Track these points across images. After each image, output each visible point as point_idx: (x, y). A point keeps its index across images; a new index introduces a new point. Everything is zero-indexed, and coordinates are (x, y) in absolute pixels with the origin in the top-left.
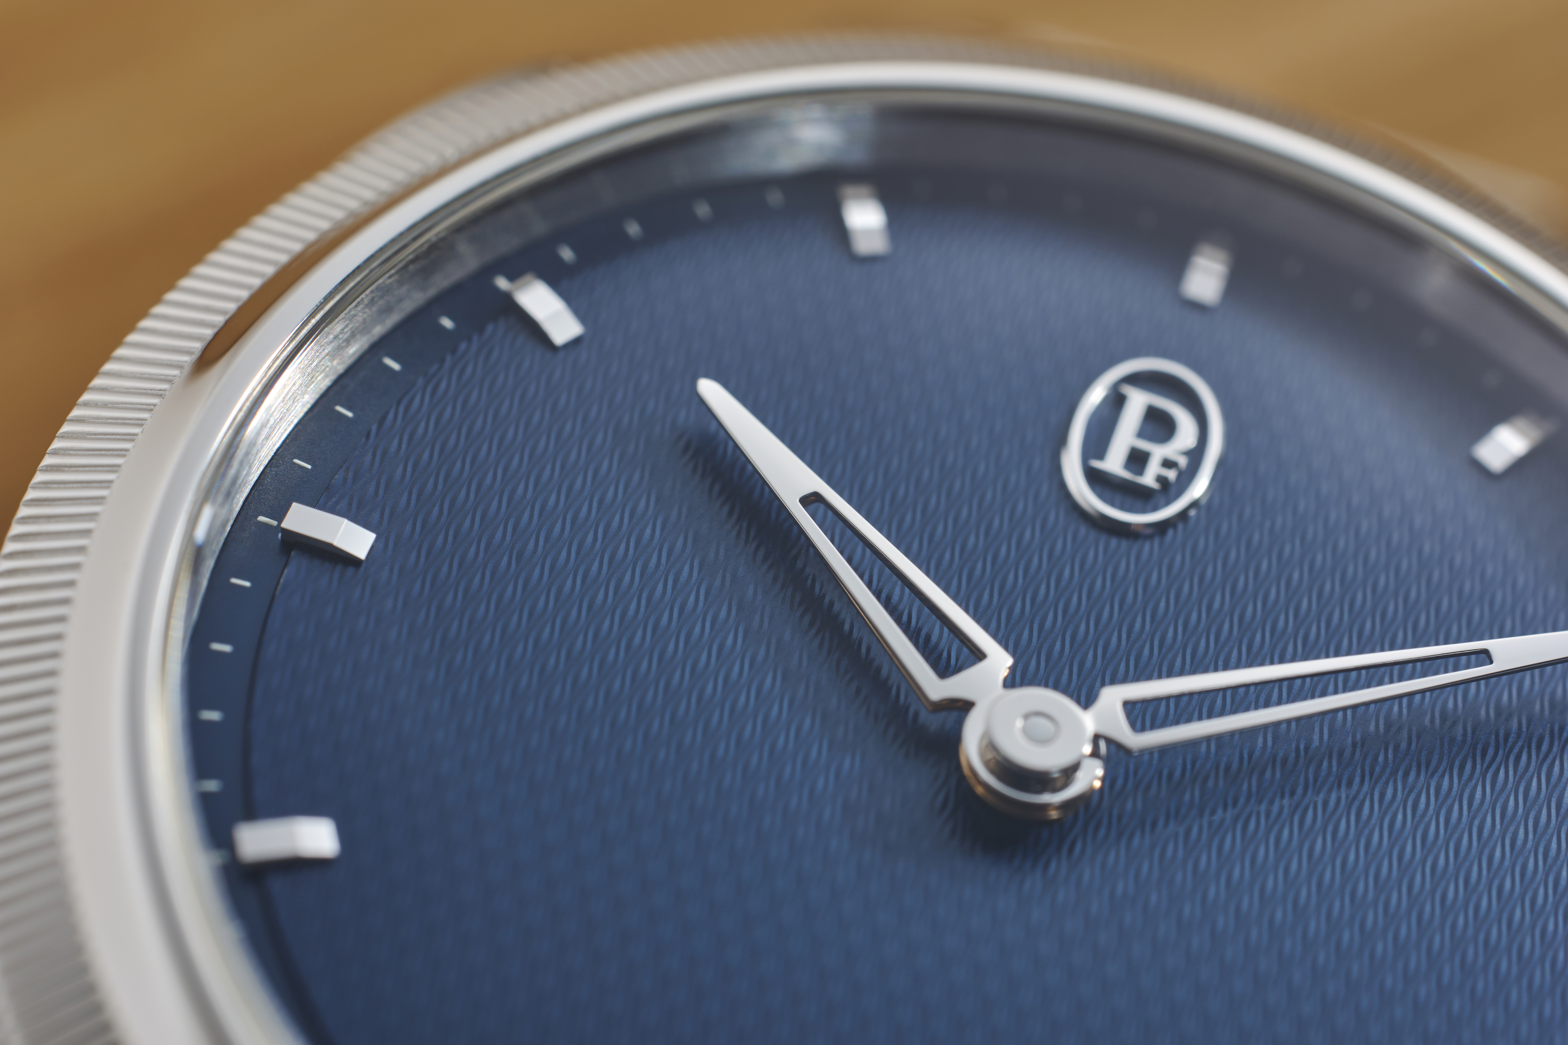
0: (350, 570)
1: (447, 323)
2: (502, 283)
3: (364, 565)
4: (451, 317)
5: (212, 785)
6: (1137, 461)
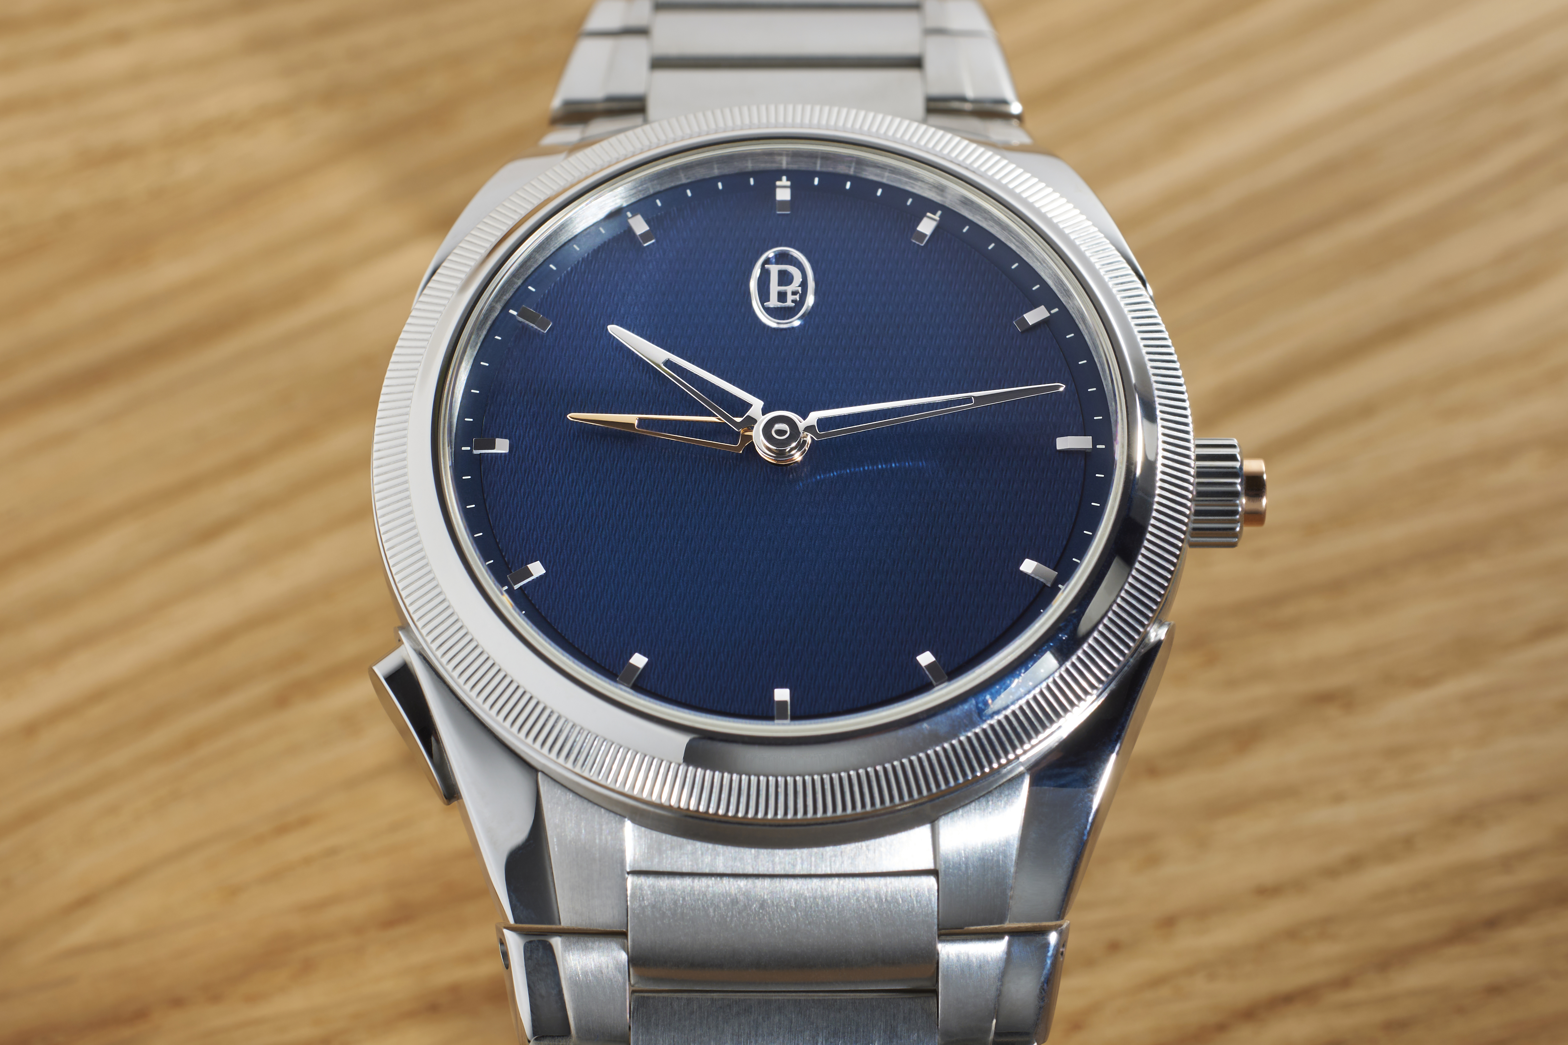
6: (782, 296)
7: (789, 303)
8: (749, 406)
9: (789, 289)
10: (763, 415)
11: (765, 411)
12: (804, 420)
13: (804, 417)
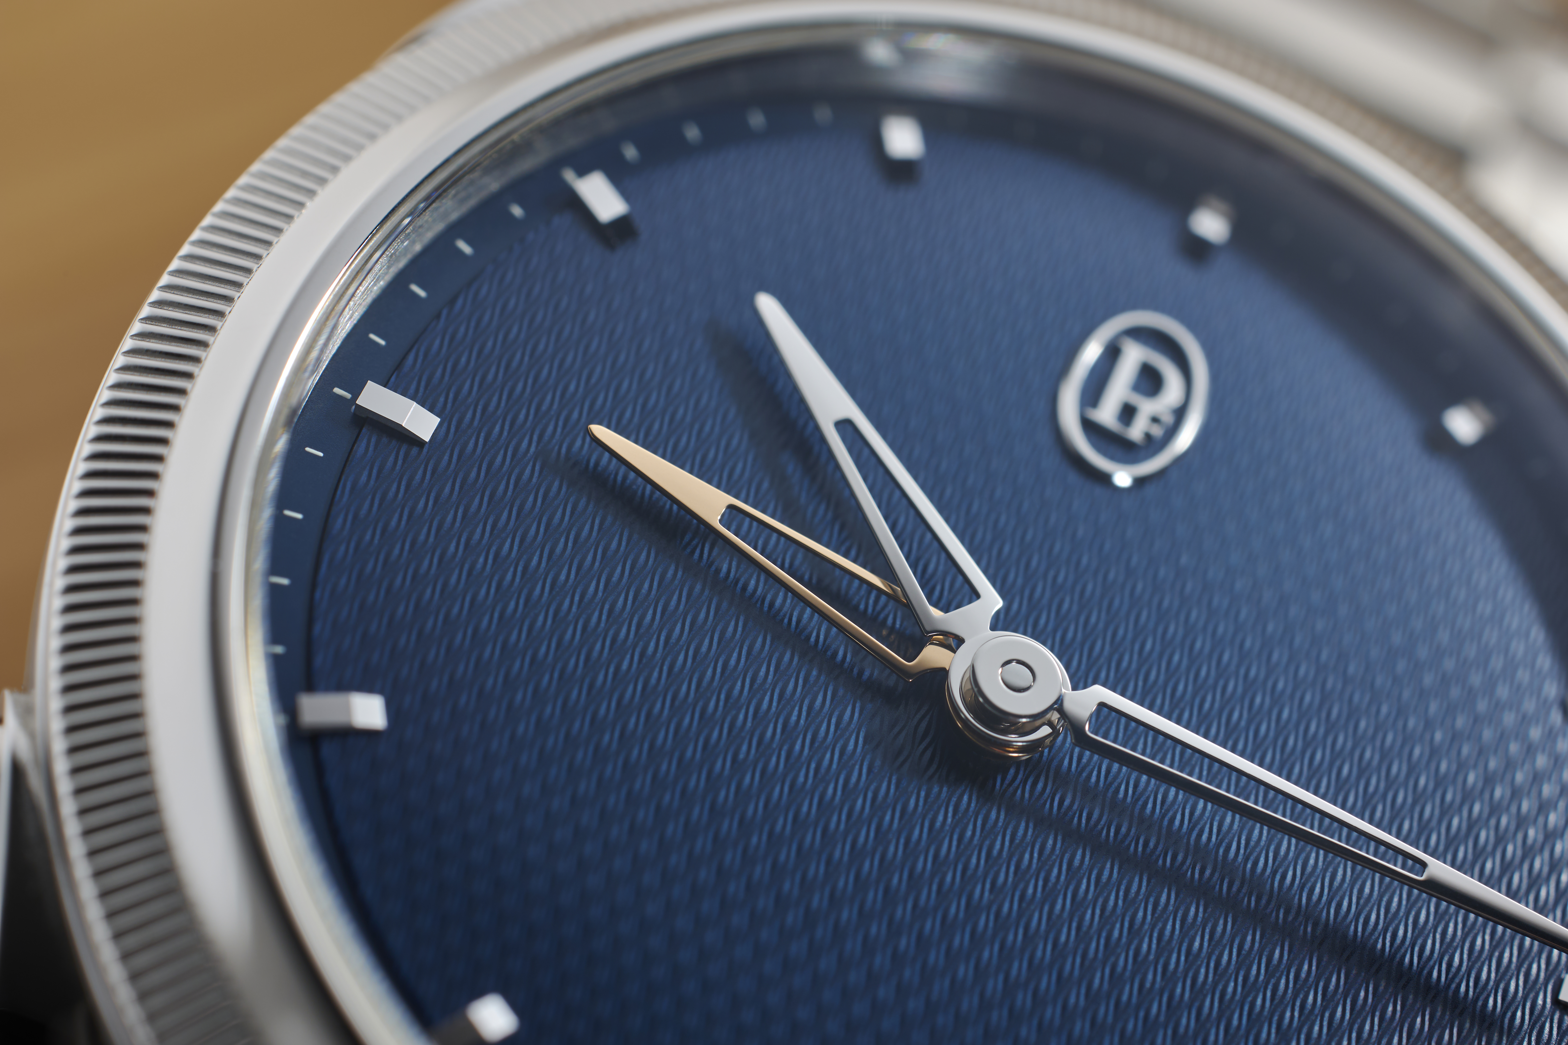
0: (415, 450)
1: (517, 211)
2: (569, 175)
3: (427, 446)
4: (522, 205)
5: (279, 649)
6: (1128, 413)
7: (1136, 432)
8: (974, 595)
9: (1147, 408)
10: (993, 628)
11: (1000, 622)
12: (1073, 689)
13: (1077, 684)
